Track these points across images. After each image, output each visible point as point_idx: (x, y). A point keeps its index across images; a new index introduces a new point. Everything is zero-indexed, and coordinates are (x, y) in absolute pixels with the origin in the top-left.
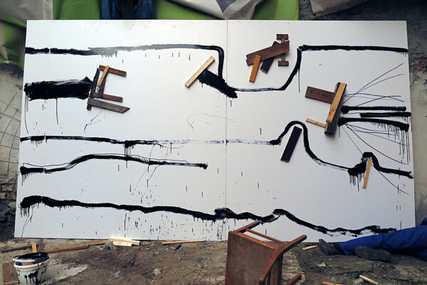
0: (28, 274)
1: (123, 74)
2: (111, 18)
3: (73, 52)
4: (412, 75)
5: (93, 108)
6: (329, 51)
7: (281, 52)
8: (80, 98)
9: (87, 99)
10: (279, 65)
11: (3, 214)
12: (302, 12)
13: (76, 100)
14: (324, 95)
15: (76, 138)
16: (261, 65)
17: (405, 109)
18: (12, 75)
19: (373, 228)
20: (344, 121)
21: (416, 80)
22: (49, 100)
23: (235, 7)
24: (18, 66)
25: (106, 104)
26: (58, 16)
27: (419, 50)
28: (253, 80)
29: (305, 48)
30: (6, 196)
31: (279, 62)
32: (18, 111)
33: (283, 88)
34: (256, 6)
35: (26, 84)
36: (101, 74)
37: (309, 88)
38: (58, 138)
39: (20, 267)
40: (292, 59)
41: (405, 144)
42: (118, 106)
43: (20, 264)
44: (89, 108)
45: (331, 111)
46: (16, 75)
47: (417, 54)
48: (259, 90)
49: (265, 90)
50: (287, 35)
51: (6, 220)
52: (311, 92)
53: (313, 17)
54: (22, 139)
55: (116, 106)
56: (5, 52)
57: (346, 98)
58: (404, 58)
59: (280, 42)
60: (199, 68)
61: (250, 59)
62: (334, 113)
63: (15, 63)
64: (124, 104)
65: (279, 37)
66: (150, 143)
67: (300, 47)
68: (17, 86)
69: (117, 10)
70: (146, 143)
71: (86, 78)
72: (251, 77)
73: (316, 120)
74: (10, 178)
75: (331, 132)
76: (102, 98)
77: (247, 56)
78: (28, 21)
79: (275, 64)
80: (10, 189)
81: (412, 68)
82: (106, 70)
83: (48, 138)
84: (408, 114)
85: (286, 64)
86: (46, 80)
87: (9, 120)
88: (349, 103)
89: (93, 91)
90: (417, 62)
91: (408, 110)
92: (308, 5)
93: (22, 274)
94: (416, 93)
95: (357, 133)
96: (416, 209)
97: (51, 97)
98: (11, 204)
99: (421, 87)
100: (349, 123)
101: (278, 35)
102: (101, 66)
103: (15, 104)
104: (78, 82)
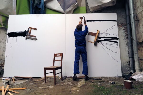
0: (6, 82)
1: (36, 29)
2: (33, 14)
4: (119, 28)
5: (27, 39)
6: (95, 22)
8: (23, 36)
9: (25, 37)
12: (87, 11)
14: (93, 34)
17: (117, 37)
18: (4, 30)
20: (99, 41)
21: (120, 29)
23: (68, 10)
24: (6, 28)
25: (31, 38)
26: (18, 14)
27: (121, 21)
29: (87, 21)
30: (1, 65)
32: (6, 40)
34: (74, 10)
35: (8, 33)
36: (30, 29)
39: (4, 80)
44: (26, 39)
45: (95, 38)
46: (5, 31)
47: (120, 22)
52: (90, 33)
53: (90, 12)
55: (34, 38)
56: (2, 24)
57: (100, 35)
58: (116, 23)
63: (5, 27)
64: (36, 38)
68: (6, 33)
69: (34, 12)
73: (91, 41)
74: (3, 60)
75: (96, 44)
76: (30, 36)
78: (9, 15)
80: (2, 63)
82: (31, 28)
86: (14, 31)
87: (3, 43)
88: (101, 36)
89: (27, 34)
90: (120, 24)
91: (118, 38)
92: (89, 9)
93: (4, 82)
94: (120, 33)
95: (104, 45)
96: (122, 66)
97: (15, 36)
98: (3, 68)
99: (122, 31)
100: (101, 42)
101: (80, 18)
102: (29, 27)
103: (5, 39)
104: (23, 32)
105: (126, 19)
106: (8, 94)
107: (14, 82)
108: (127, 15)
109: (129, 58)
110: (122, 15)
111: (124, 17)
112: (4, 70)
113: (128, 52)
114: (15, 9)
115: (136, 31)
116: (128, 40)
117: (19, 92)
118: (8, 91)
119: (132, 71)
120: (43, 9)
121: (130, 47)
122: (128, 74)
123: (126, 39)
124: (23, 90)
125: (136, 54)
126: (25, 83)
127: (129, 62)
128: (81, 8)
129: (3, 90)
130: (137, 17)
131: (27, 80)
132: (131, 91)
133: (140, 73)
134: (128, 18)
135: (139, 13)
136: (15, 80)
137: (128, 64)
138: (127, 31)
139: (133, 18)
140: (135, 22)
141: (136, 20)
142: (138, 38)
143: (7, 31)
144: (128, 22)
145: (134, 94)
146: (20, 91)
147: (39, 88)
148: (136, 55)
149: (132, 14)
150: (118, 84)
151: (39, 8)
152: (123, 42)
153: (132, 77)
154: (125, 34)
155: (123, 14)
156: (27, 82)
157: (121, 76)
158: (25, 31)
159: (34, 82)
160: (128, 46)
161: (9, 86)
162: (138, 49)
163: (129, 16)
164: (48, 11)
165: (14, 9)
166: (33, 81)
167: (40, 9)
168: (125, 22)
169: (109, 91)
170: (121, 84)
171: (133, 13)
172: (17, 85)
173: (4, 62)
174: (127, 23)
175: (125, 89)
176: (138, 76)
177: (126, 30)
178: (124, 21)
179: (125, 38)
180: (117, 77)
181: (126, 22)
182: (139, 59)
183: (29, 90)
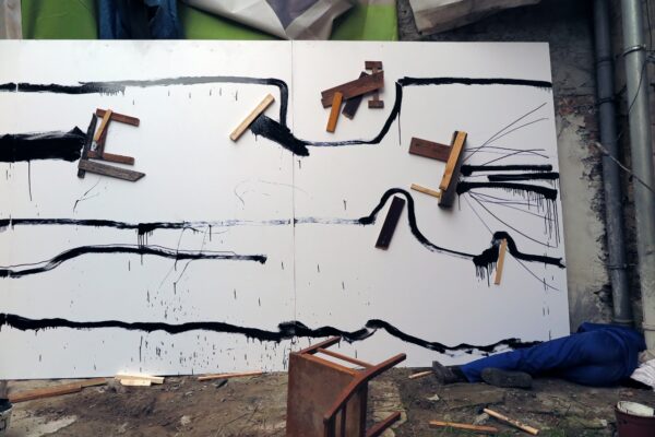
1: (134, 122)
2: (115, 36)
3: (54, 88)
4: (560, 118)
5: (87, 176)
6: (442, 86)
7: (373, 87)
8: (66, 159)
9: (77, 162)
10: (370, 107)
12: (402, 29)
13: (61, 163)
14: (435, 150)
15: (61, 222)
16: (344, 105)
17: (550, 167)
19: (511, 342)
20: (465, 187)
21: (564, 126)
22: (16, 163)
23: (304, 21)
25: (108, 167)
26: (30, 33)
27: (568, 84)
28: (332, 128)
29: (407, 81)
31: (370, 102)
33: (377, 140)
34: (335, 20)
36: (100, 122)
37: (413, 139)
38: (32, 222)
40: (389, 98)
41: (553, 217)
42: (128, 172)
44: (81, 174)
45: (447, 172)
47: (566, 89)
48: (342, 144)
49: (349, 143)
50: (380, 63)
52: (417, 145)
53: (417, 36)
55: (125, 170)
57: (468, 154)
58: (547, 95)
59: (370, 73)
60: (250, 113)
61: (327, 98)
62: (450, 176)
64: (137, 168)
65: (369, 65)
66: (178, 226)
67: (400, 81)
69: (123, 25)
70: (171, 226)
72: (329, 125)
73: (425, 186)
75: (446, 203)
76: (101, 158)
77: (323, 93)
79: (364, 104)
81: (559, 110)
82: (107, 117)
83: (15, 222)
84: (555, 176)
85: (380, 105)
86: (12, 133)
88: (473, 161)
89: (89, 149)
90: (566, 101)
91: (555, 170)
92: (412, 18)
94: (566, 146)
95: (485, 204)
96: (573, 311)
97: (20, 159)
99: (573, 136)
100: (472, 190)
101: (367, 63)
102: (98, 111)
104: (62, 135)
105: (595, 74)
108: (603, 52)
109: (609, 269)
110: (573, 55)
111: (585, 62)
113: (605, 238)
114: (12, 8)
116: (602, 180)
120: (170, 9)
121: (613, 219)
123: (590, 176)
125: (650, 253)
128: (371, 11)
134: (604, 71)
137: (602, 300)
138: (599, 139)
139: (638, 75)
140: (647, 94)
144: (605, 92)
148: (651, 259)
149: (637, 54)
150: (576, 415)
151: (151, 5)
152: (579, 190)
154: (585, 153)
155: (580, 48)
158: (77, 130)
160: (603, 215)
163: (617, 59)
164: (197, 22)
165: (7, 10)
167: (153, 11)
168: (588, 90)
171: (641, 49)
174: (602, 97)
177: (594, 133)
178: (584, 85)
179: (588, 172)
181: (597, 91)
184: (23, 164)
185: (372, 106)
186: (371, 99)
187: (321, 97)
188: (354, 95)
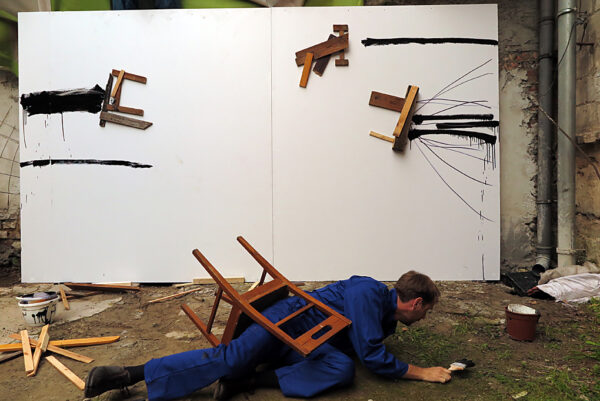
0: (36, 313)
1: (142, 80)
2: (125, 7)
4: (504, 73)
5: (107, 124)
6: (399, 45)
7: (339, 48)
8: (90, 111)
9: (99, 113)
10: (337, 65)
11: (6, 256)
13: (86, 115)
14: (391, 102)
15: (89, 162)
16: (315, 64)
17: (491, 117)
18: (5, 84)
20: (416, 134)
21: (508, 80)
22: (52, 114)
24: (10, 72)
25: (123, 118)
26: (57, 6)
27: (514, 41)
28: (304, 84)
29: (370, 42)
30: (8, 234)
31: (336, 61)
32: (15, 129)
35: (23, 95)
36: (116, 81)
37: (373, 93)
38: (66, 161)
39: (25, 305)
40: (353, 57)
41: (491, 160)
42: (139, 122)
43: (25, 302)
44: (102, 123)
45: (400, 121)
46: (10, 84)
47: (511, 46)
50: (347, 26)
51: (10, 264)
52: (376, 98)
54: (23, 165)
55: (136, 120)
57: (420, 105)
58: (493, 51)
59: (337, 35)
61: (300, 57)
62: (402, 124)
63: (7, 69)
64: (146, 118)
65: (337, 28)
67: (363, 41)
68: (12, 97)
71: (97, 86)
72: (302, 81)
73: (382, 133)
74: (12, 213)
75: (400, 147)
76: (118, 111)
77: (297, 54)
78: (19, 14)
79: (332, 63)
80: (12, 226)
81: (503, 65)
82: (121, 76)
83: (54, 162)
84: (496, 124)
85: (346, 64)
86: (47, 90)
87: (5, 140)
88: (423, 111)
89: (106, 103)
90: (511, 57)
91: (496, 118)
93: (29, 314)
94: (509, 97)
95: (432, 148)
96: (505, 239)
97: (54, 112)
98: (15, 244)
99: (515, 89)
100: (422, 136)
101: (334, 26)
102: (114, 71)
103: (10, 120)
104: (87, 91)
105: (538, 31)
106: (47, 365)
107: (67, 309)
108: (546, 13)
109: (538, 204)
110: (521, 14)
111: (530, 21)
112: (20, 252)
113: (536, 178)
115: (577, 93)
116: (537, 127)
117: (89, 355)
118: (49, 353)
119: (543, 261)
121: (544, 161)
122: (526, 268)
123: (529, 124)
124: (106, 346)
125: (566, 190)
126: (113, 314)
127: (536, 220)
129: (27, 349)
130: (585, 28)
131: (118, 299)
132: (530, 349)
133: (572, 269)
134: (546, 28)
135: (597, 9)
136: (71, 298)
137: (532, 230)
138: (537, 90)
139: (568, 35)
140: (574, 53)
141: (581, 45)
142: (581, 122)
143: (17, 85)
144: (545, 49)
145: (541, 364)
146: (95, 350)
147: (168, 335)
148: (567, 195)
149: (568, 15)
150: (484, 316)
152: (518, 135)
153: (540, 287)
155: (528, 8)
156: (121, 308)
157: (499, 279)
159: (147, 305)
160: (536, 154)
161: (49, 330)
162: (577, 171)
163: (554, 21)
166: (143, 302)
168: (532, 47)
169: (444, 348)
170: (495, 317)
171: (572, 11)
172: (79, 320)
173: (19, 220)
174: (542, 53)
175: (507, 341)
176: (565, 285)
177: (532, 86)
178: (528, 42)
179: (527, 121)
180: (481, 282)
181: (539, 47)
182: (577, 213)
183: (131, 347)
184: (57, 115)
185: (338, 64)
186: (338, 58)
187: (295, 57)
188: (323, 55)
